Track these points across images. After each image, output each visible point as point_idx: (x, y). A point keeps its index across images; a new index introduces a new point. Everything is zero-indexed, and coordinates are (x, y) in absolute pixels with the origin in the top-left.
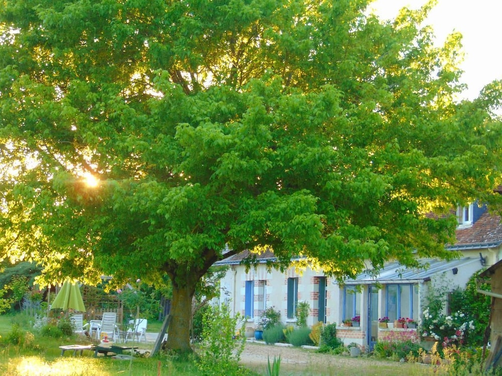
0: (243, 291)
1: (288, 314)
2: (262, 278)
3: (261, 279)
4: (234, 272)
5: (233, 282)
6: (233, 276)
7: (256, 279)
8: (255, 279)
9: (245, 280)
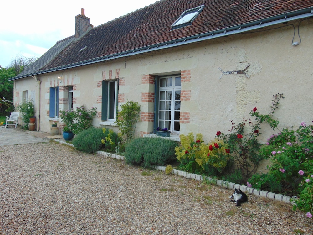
0: (47, 96)
1: (102, 116)
2: (68, 83)
3: (66, 85)
4: (39, 82)
5: (38, 89)
6: (38, 85)
7: (61, 85)
8: (59, 85)
9: (50, 87)
